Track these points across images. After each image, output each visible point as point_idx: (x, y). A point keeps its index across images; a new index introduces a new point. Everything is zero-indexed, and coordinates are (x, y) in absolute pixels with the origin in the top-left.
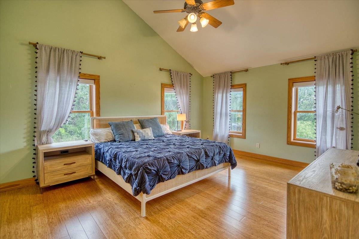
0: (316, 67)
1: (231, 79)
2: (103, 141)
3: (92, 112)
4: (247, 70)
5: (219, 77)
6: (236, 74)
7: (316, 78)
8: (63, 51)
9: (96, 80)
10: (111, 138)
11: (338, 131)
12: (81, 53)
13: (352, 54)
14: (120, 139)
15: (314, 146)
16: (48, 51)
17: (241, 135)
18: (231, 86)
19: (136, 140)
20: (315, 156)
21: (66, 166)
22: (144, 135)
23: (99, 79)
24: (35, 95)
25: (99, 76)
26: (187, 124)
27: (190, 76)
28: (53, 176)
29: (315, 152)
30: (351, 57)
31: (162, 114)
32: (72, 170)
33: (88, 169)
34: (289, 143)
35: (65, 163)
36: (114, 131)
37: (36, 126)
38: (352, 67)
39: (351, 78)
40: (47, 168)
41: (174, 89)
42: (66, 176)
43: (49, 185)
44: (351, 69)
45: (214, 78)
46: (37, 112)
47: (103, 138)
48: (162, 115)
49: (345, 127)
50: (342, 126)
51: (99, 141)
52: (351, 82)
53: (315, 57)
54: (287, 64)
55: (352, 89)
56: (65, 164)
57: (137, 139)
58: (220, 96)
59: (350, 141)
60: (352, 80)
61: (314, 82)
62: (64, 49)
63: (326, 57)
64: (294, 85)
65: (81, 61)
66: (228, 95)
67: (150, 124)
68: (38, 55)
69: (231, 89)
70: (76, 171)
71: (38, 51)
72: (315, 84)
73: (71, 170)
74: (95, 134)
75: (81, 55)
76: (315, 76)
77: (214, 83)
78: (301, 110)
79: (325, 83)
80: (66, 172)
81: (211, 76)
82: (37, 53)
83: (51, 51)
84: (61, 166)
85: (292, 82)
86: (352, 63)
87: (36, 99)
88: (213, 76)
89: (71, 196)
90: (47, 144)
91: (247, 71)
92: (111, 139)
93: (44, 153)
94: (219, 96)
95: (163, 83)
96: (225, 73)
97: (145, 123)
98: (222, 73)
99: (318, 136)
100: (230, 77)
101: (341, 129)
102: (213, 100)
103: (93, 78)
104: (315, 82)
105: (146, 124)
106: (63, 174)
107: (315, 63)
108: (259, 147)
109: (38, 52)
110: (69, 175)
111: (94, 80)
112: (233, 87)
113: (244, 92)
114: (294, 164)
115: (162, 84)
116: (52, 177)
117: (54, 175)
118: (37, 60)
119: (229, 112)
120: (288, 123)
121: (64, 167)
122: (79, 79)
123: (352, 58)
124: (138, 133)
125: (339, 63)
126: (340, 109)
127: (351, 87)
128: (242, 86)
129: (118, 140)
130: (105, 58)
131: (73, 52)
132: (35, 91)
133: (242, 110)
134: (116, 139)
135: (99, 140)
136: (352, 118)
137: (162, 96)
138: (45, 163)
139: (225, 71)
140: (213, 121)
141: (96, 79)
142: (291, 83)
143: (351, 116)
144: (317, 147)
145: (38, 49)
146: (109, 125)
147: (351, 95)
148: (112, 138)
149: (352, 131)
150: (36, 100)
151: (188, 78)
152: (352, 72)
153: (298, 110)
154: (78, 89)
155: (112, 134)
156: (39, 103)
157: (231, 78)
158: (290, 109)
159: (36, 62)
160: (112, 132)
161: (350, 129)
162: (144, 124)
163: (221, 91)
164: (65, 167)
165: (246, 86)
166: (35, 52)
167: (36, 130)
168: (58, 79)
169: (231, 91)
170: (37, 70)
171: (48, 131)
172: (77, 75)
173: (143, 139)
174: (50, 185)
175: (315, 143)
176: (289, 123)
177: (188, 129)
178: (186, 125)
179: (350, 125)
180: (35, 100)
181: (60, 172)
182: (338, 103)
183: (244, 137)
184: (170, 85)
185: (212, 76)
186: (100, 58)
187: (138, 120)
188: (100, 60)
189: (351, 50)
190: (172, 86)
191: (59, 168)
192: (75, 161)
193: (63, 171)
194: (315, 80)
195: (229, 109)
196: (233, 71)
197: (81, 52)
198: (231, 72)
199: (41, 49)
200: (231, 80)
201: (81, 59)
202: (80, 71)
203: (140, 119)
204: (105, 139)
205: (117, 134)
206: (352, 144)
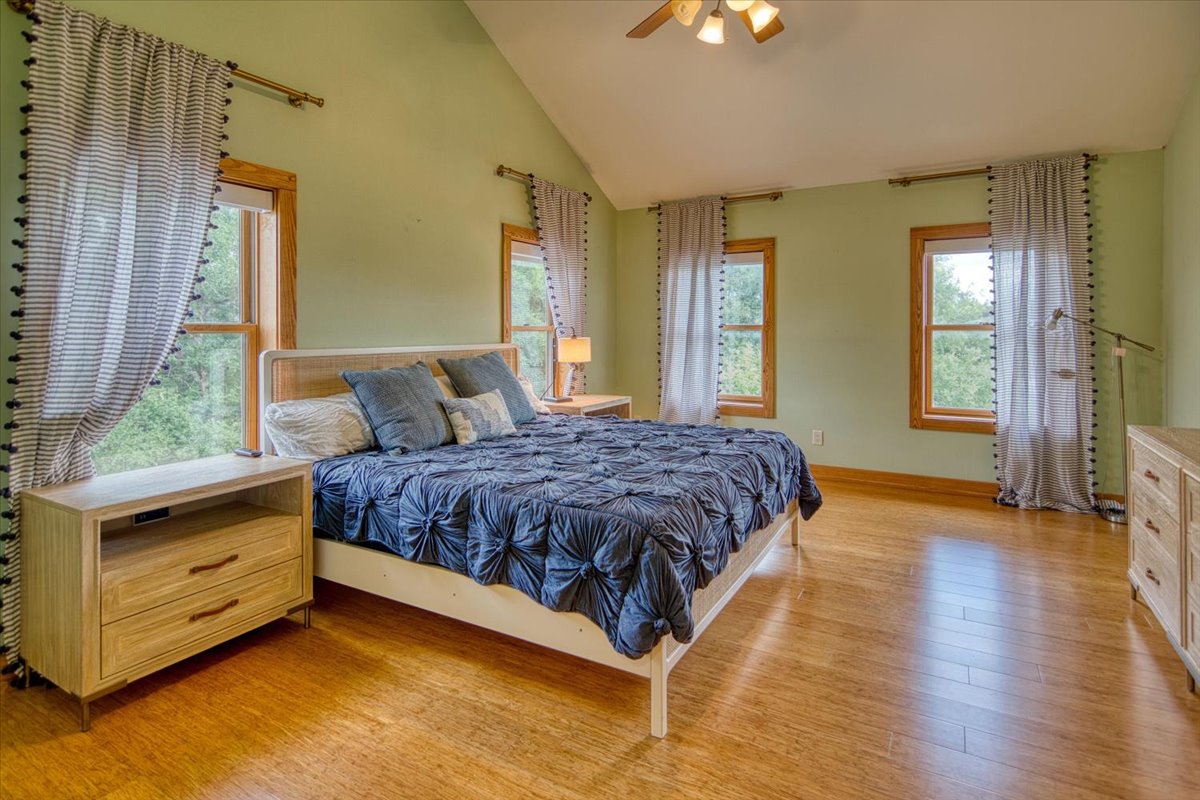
0: (992, 196)
1: (722, 222)
2: (330, 451)
3: (253, 329)
4: (776, 196)
5: (681, 213)
6: (739, 207)
7: (994, 227)
8: (155, 51)
9: (282, 193)
10: (358, 436)
11: (1058, 379)
12: (232, 66)
13: (1086, 167)
14: (405, 440)
15: (988, 429)
16: (87, 39)
17: (761, 406)
18: (724, 243)
19: (458, 441)
20: (996, 456)
21: (197, 577)
22: (486, 419)
23: (295, 191)
24: (15, 242)
25: (295, 176)
26: (579, 375)
27: (586, 205)
28: (142, 635)
29: (995, 445)
30: (1083, 173)
31: (506, 339)
32: (224, 591)
33: (286, 579)
34: (917, 423)
35: (193, 565)
36: (371, 409)
37: (18, 394)
38: (1087, 202)
39: (1085, 233)
40: (116, 596)
41: (543, 249)
42: (198, 624)
43: (126, 680)
44: (1085, 208)
45: (659, 214)
46: (28, 326)
47: (330, 439)
48: (502, 341)
49: (1074, 369)
50: (1066, 366)
51: (313, 452)
52: (1086, 245)
53: (989, 168)
54: (905, 182)
55: (1090, 262)
56: (194, 571)
57: (466, 438)
58: (684, 275)
59: (1090, 408)
60: (1090, 238)
61: (989, 240)
62: (161, 41)
63: (1020, 170)
64: (926, 247)
65: (228, 101)
66: (715, 273)
67: (487, 374)
68: (36, 50)
69: (724, 253)
70: (240, 597)
71: (36, 30)
72: (990, 246)
73: (218, 593)
74: (292, 426)
75: (231, 77)
76: (990, 223)
77: (659, 231)
78: (943, 323)
79: (1021, 243)
80: (197, 606)
81: (650, 209)
82: (30, 38)
83: (98, 39)
84: (178, 581)
85: (924, 238)
86: (1086, 191)
87: (19, 261)
88: (658, 208)
89: (258, 713)
90: (66, 480)
91: (776, 198)
92: (359, 444)
93: (102, 523)
94: (681, 280)
95: (506, 222)
96: (701, 202)
97: (471, 375)
98: (690, 201)
99: (1004, 397)
100: (719, 214)
101: (1065, 374)
102: (658, 292)
103: (273, 181)
104: (990, 238)
105: (475, 377)
106: (188, 619)
107: (990, 184)
108: (820, 443)
109: (35, 33)
110: (208, 618)
111: (274, 191)
112: (729, 246)
113: (768, 266)
114: (933, 487)
115: (503, 225)
116: (135, 637)
117: (146, 630)
118: (34, 74)
119: (716, 330)
120: (911, 361)
121: (187, 586)
122: (218, 183)
123: (1086, 178)
124: (465, 415)
125: (1054, 191)
126: (1062, 318)
127: (1087, 256)
128: (763, 246)
129: (395, 442)
130: (320, 103)
131: (199, 58)
132: (18, 224)
133: (761, 323)
134: (383, 441)
135: (314, 448)
136: (1093, 343)
137: (506, 269)
138: (107, 576)
139: (700, 195)
140: (659, 361)
141: (280, 190)
142: (919, 241)
143: (1090, 338)
144: (999, 431)
145: (38, 22)
146: (348, 384)
147: (1088, 280)
148: (360, 436)
149: (1094, 379)
150: (20, 268)
151: (582, 208)
152: (1087, 215)
153: (934, 323)
154: (216, 227)
155: (359, 421)
156: (35, 281)
157: (724, 218)
158: (919, 320)
159: (27, 85)
160: (358, 412)
161: (1087, 374)
162: (467, 377)
163: (688, 259)
164: (196, 582)
165: (773, 245)
166: (24, 34)
167: (17, 415)
168: (132, 173)
169: (723, 262)
170: (33, 120)
171: (85, 419)
172: (213, 162)
173: (484, 434)
174: (129, 682)
175: (995, 420)
176: (917, 362)
177: (579, 394)
178: (574, 379)
179: (1087, 362)
180: (14, 266)
181: (172, 609)
182: (1055, 302)
183: (771, 413)
184: (526, 231)
185: (654, 209)
186: (295, 100)
187: (440, 361)
188: (298, 110)
189: (1085, 155)
190: (534, 234)
191: (166, 590)
192: (233, 552)
193: (187, 604)
194: (990, 235)
195: (717, 322)
196: (728, 194)
197: (229, 64)
198: (722, 198)
199: (56, 23)
200: (724, 225)
201: (230, 93)
202: (225, 146)
203: (446, 358)
204: (339, 445)
205: (388, 422)
206: (1095, 415)
